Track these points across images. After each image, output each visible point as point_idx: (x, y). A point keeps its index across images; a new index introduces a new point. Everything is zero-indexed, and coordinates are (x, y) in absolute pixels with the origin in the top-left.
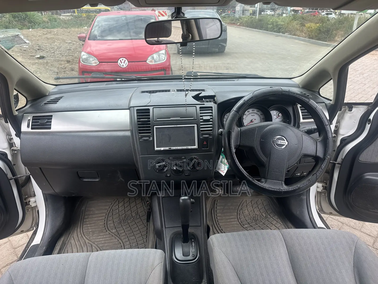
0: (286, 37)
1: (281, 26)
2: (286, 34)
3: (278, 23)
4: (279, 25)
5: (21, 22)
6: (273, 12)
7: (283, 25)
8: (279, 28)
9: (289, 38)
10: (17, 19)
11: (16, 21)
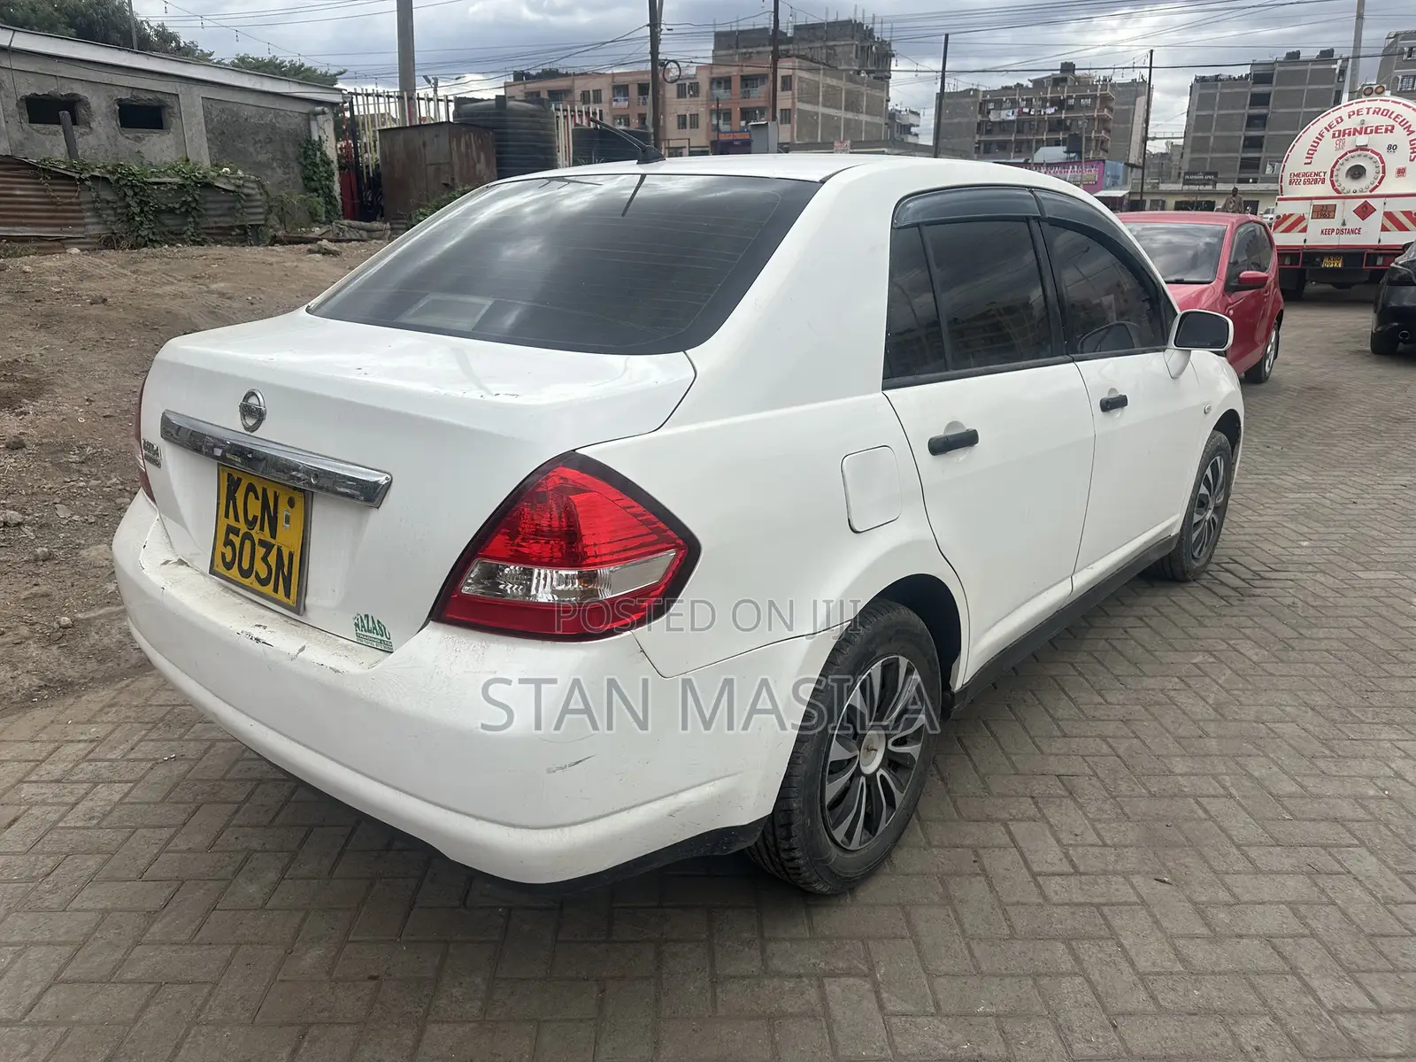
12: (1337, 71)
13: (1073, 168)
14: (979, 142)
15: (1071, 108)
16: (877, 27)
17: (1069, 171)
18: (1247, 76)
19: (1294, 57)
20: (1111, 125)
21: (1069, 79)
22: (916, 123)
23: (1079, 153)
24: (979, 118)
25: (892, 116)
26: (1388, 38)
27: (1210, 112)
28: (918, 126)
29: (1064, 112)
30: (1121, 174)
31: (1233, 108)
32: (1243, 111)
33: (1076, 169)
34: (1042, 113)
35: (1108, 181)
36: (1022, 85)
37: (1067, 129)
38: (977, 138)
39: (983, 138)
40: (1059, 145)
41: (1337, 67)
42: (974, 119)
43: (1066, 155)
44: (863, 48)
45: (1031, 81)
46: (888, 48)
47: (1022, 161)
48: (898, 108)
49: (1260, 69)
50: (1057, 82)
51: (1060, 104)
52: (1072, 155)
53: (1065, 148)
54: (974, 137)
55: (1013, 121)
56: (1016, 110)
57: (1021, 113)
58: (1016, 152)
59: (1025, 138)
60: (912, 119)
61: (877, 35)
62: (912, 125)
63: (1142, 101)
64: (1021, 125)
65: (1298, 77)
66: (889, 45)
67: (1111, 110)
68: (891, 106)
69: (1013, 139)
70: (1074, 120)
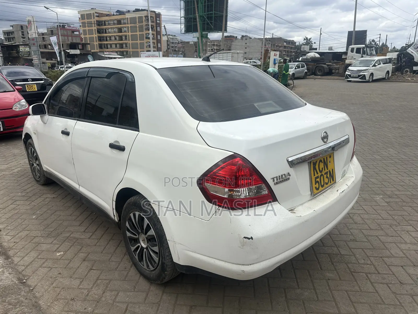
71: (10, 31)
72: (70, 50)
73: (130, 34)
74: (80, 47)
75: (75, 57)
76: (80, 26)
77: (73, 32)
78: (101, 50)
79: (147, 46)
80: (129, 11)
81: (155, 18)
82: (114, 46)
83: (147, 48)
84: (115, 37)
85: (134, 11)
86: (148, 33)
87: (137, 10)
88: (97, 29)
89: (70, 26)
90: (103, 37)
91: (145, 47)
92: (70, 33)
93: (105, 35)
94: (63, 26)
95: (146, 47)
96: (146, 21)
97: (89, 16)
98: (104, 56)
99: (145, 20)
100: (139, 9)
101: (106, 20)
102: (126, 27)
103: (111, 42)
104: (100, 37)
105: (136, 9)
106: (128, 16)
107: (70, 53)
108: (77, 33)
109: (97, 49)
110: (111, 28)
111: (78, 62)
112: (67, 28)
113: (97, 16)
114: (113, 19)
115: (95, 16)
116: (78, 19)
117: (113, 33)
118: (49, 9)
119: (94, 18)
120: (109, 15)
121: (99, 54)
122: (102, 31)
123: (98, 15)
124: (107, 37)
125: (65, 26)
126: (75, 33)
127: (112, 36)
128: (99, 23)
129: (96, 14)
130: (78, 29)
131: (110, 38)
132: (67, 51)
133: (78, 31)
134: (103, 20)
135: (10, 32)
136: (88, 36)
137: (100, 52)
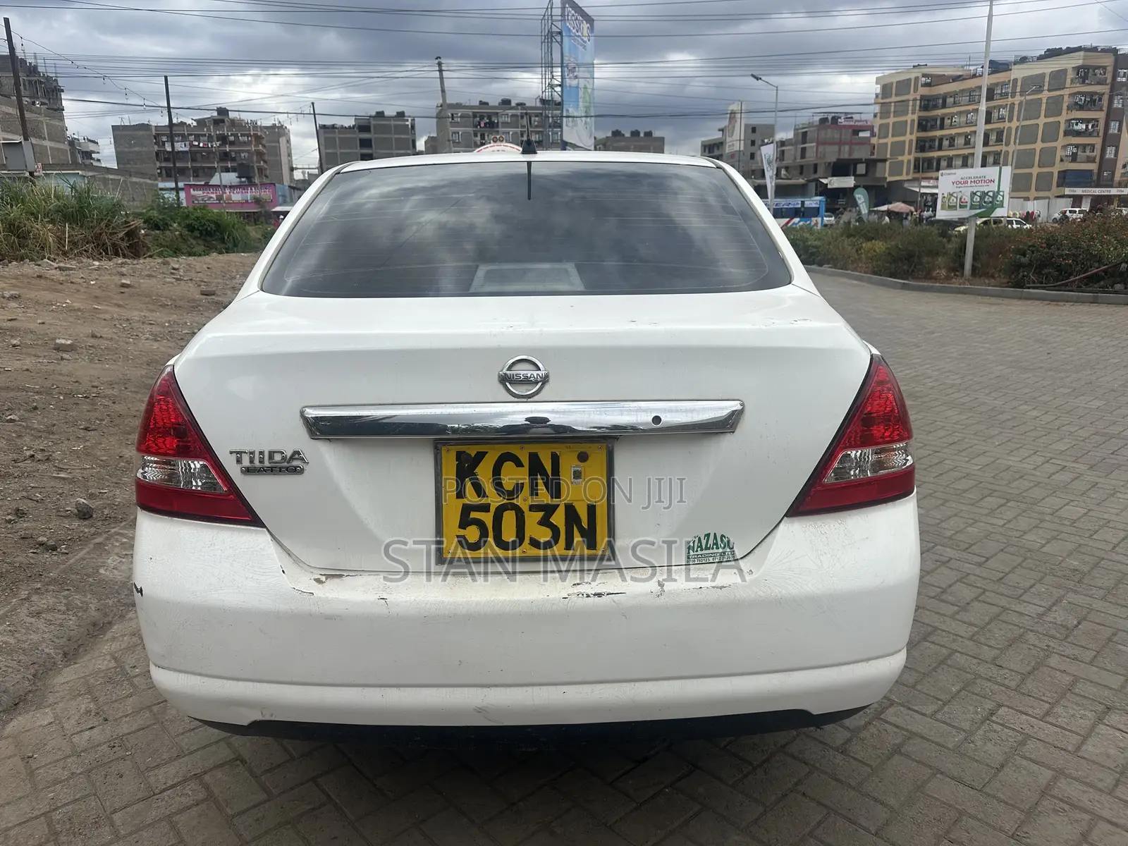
0: (823, 273)
1: (815, 250)
2: (826, 267)
3: (807, 241)
4: (810, 246)
5: (205, 240)
6: (833, 218)
7: (820, 246)
8: (811, 253)
9: (829, 275)
10: (197, 233)
11: (195, 238)
12: (410, 126)
13: (251, 189)
14: (160, 168)
15: (232, 143)
16: (40, 62)
17: (249, 191)
18: (354, 126)
19: (380, 115)
20: (266, 158)
21: (226, 121)
22: (96, 151)
23: (249, 178)
24: (156, 148)
25: (72, 143)
26: (437, 107)
27: (335, 151)
28: (98, 153)
29: (227, 146)
30: (288, 194)
31: (350, 148)
32: (356, 151)
33: (254, 190)
34: (210, 146)
35: (281, 199)
36: (186, 123)
37: (233, 160)
38: (158, 164)
39: (163, 165)
40: (229, 172)
41: (409, 123)
42: (152, 149)
43: (238, 179)
44: (30, 82)
45: (195, 120)
46: (55, 84)
47: (203, 183)
48: (76, 137)
49: (362, 123)
50: (216, 123)
51: (223, 139)
52: (243, 179)
53: (236, 174)
54: (155, 164)
55: (186, 152)
56: (187, 143)
57: (192, 145)
58: (193, 176)
59: (199, 165)
60: (92, 147)
61: (40, 69)
62: (94, 152)
63: (283, 140)
64: (193, 154)
65: (386, 129)
66: (56, 80)
67: (264, 146)
68: (69, 133)
69: (190, 166)
70: (239, 152)
71: (714, 142)
72: (830, 178)
73: (1014, 124)
74: (861, 169)
75: (841, 195)
76: (875, 116)
77: (856, 131)
78: (917, 175)
79: (1064, 159)
80: (1024, 60)
81: (1110, 69)
82: (957, 163)
83: (1062, 163)
84: (966, 137)
85: (1041, 58)
86: (1074, 119)
87: (1053, 53)
88: (919, 121)
89: (852, 118)
90: (932, 140)
91: (1058, 159)
92: (847, 135)
93: (939, 133)
94: (835, 119)
95: (1062, 160)
96: (1077, 81)
97: (904, 86)
98: (918, 190)
99: (1072, 80)
100: (1061, 48)
101: (948, 93)
102: (1004, 107)
103: (951, 153)
104: (921, 141)
105: (1048, 50)
106: (1018, 73)
107: (829, 186)
108: (866, 134)
109: (908, 174)
110: (960, 113)
111: (845, 209)
112: (844, 123)
113: (926, 85)
114: (971, 88)
115: (920, 85)
116: (874, 96)
117: (961, 125)
118: (761, 79)
119: (916, 90)
120: (960, 76)
121: (906, 185)
122: (933, 123)
123: (929, 81)
124: (944, 140)
125: (839, 120)
126: (861, 134)
127: (959, 134)
128: (928, 103)
129: (924, 79)
130: (869, 123)
131: (950, 142)
132: (821, 180)
133: (871, 128)
134: (940, 94)
135: (714, 144)
136: (889, 140)
137: (914, 180)
